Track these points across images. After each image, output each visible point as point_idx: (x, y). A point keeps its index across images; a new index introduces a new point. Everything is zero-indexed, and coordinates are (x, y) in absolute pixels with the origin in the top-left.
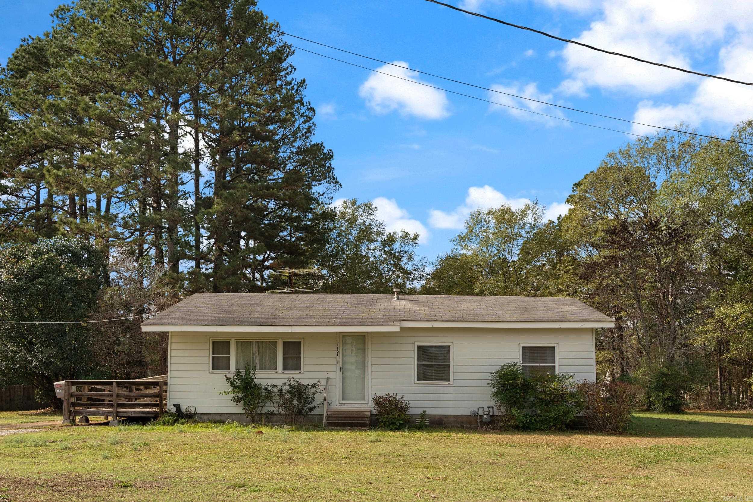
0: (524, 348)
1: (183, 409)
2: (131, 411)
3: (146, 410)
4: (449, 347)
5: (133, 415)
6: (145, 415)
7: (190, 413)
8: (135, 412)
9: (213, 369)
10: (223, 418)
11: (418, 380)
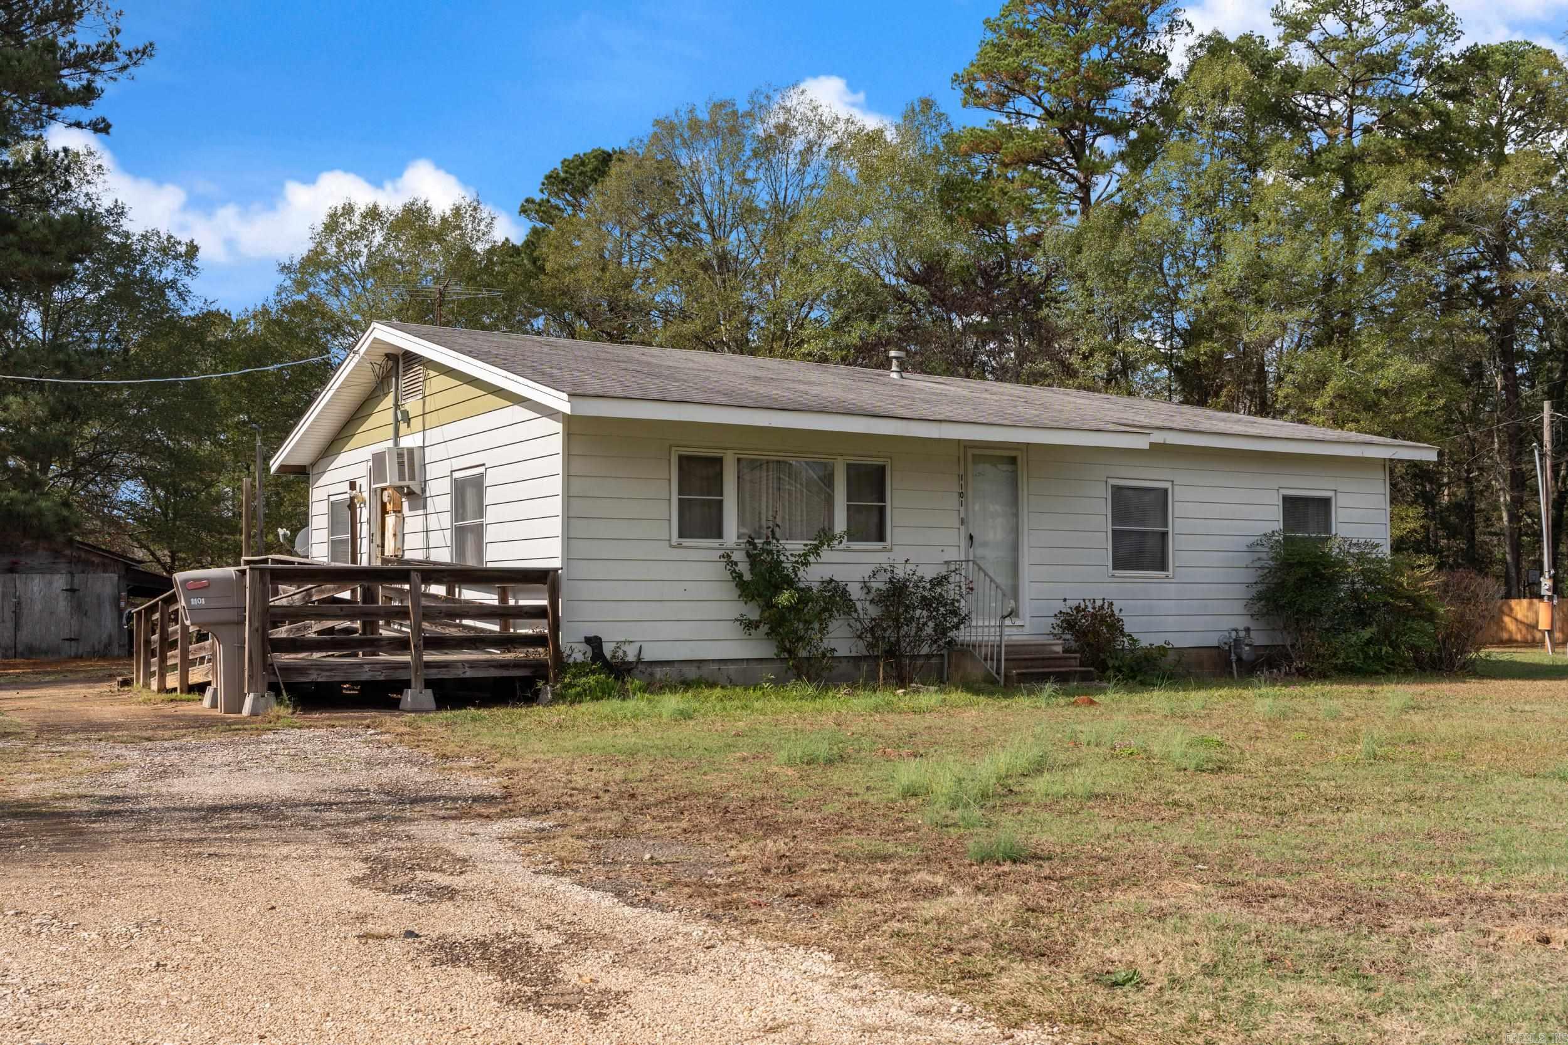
0: (1286, 499)
1: (608, 650)
2: (463, 662)
3: (509, 656)
4: (1166, 491)
5: (469, 673)
6: (505, 673)
7: (624, 663)
8: (473, 664)
9: (681, 536)
10: (706, 671)
11: (1114, 569)
